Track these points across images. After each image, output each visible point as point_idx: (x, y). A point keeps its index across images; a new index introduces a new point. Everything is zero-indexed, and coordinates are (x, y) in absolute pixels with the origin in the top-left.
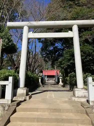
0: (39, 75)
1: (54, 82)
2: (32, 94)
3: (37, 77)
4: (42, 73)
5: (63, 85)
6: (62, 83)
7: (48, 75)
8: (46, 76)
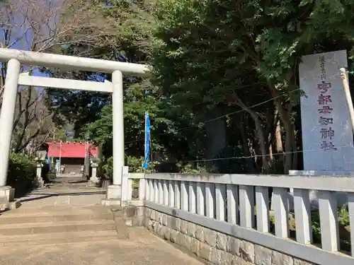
0: (37, 159)
1: (81, 175)
2: (22, 201)
3: (33, 163)
4: (47, 151)
5: (98, 181)
6: (97, 178)
7: (64, 156)
8: (58, 158)
